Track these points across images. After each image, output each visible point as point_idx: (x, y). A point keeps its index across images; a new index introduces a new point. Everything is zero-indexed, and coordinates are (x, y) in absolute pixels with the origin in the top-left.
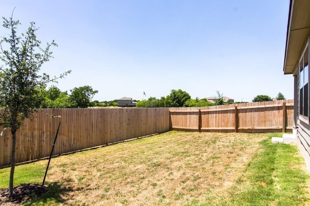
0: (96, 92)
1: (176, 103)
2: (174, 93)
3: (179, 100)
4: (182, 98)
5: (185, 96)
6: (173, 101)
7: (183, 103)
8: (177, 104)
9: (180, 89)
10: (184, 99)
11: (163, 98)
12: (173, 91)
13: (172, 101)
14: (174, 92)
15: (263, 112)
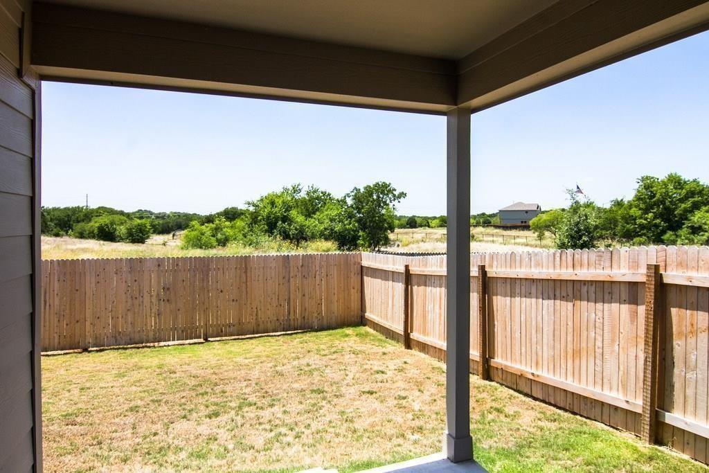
0: (403, 195)
1: (655, 218)
2: (647, 187)
3: (666, 208)
4: (682, 200)
5: (692, 194)
6: (646, 211)
7: (684, 216)
8: (658, 221)
9: (673, 172)
10: (688, 204)
11: (619, 204)
12: (643, 179)
13: (640, 212)
14: (648, 185)
15: (570, 304)
